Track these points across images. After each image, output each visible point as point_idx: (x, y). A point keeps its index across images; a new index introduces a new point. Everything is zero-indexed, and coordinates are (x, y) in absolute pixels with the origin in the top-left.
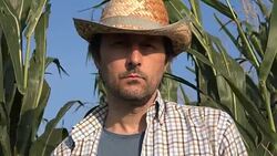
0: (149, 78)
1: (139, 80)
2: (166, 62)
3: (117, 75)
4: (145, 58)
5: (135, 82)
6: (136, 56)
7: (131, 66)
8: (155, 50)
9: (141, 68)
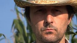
0: (59, 30)
1: (53, 31)
2: (69, 18)
3: (40, 29)
4: (55, 18)
5: (50, 33)
6: (50, 18)
7: (47, 24)
8: (61, 13)
9: (53, 24)
